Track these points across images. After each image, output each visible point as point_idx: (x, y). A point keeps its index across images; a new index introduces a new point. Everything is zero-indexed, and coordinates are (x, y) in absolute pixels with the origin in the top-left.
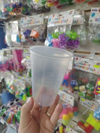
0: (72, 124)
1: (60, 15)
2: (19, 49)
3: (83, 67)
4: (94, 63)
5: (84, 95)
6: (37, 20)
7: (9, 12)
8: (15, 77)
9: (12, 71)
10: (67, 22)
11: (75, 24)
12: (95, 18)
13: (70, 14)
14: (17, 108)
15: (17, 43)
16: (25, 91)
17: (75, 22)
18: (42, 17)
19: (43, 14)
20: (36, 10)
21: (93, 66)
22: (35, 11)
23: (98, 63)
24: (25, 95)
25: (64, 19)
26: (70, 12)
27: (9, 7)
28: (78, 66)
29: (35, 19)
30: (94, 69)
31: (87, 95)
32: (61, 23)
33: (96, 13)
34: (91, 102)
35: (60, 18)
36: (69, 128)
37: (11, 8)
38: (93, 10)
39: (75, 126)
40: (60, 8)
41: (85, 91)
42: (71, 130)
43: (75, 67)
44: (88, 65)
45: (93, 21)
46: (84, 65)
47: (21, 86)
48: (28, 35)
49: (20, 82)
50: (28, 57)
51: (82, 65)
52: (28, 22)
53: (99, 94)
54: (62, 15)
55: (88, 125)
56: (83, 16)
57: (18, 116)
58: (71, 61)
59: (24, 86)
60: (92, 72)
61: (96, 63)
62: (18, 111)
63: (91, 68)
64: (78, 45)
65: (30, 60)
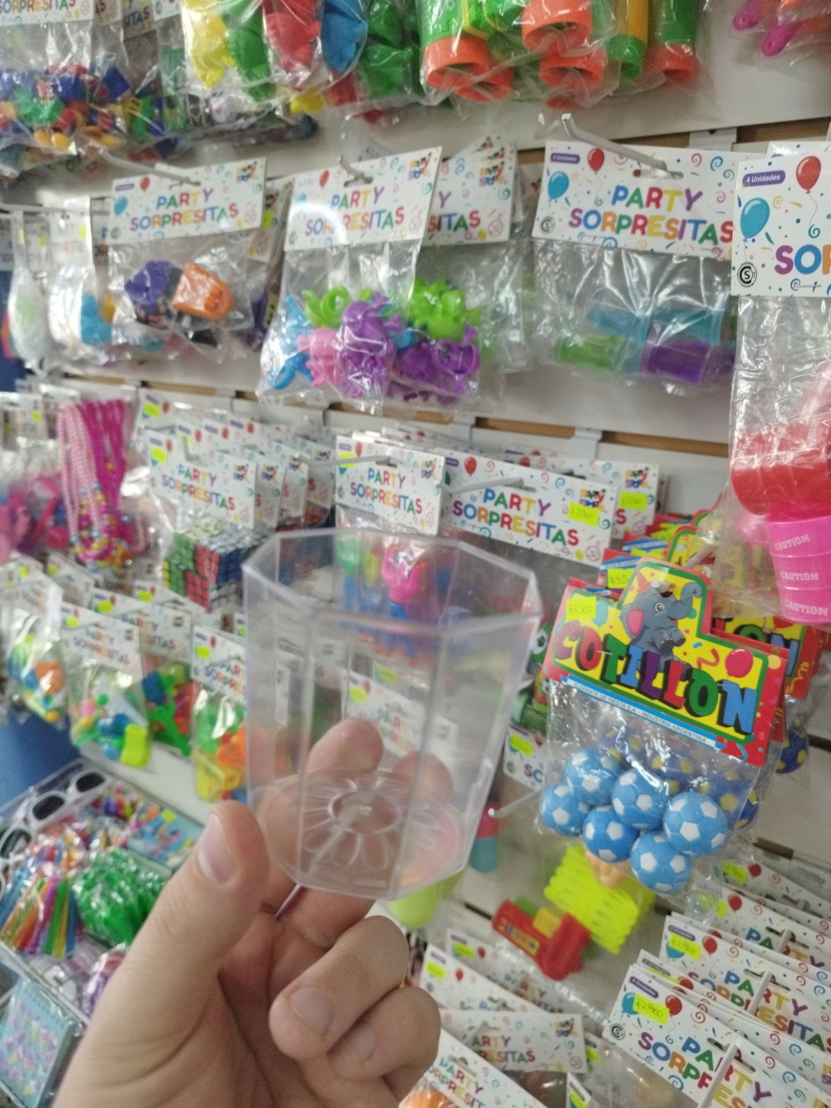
0: (469, 931)
1: (361, 178)
3: (506, 521)
4: (568, 492)
5: (517, 706)
6: (219, 200)
7: (32, 130)
8: (71, 597)
9: (55, 557)
10: (398, 222)
12: (571, 209)
13: (416, 174)
14: (87, 840)
15: (86, 351)
16: (140, 695)
17: (458, 226)
18: (253, 182)
19: (260, 162)
20: (218, 127)
21: (565, 512)
22: (211, 130)
23: (590, 494)
24: (137, 730)
25: (379, 207)
26: (418, 163)
27: (35, 93)
28: (478, 513)
29: (207, 194)
30: (571, 532)
31: (535, 705)
32: (362, 228)
33: (575, 175)
35: (361, 201)
36: (443, 961)
37: (47, 106)
38: (556, 158)
39: (489, 950)
40: (383, 121)
42: (460, 975)
43: (463, 517)
44: (537, 507)
45: (558, 224)
46: (515, 507)
47: (114, 664)
48: (160, 301)
49: (103, 632)
50: (162, 450)
51: (500, 509)
52: (163, 211)
53: (572, 678)
54: (369, 181)
55: (557, 922)
56: (508, 191)
57: (87, 894)
58: (431, 478)
59: (135, 659)
60: (562, 550)
61: (582, 495)
62: (93, 856)
63: (554, 527)
64: (470, 377)
65: (173, 472)
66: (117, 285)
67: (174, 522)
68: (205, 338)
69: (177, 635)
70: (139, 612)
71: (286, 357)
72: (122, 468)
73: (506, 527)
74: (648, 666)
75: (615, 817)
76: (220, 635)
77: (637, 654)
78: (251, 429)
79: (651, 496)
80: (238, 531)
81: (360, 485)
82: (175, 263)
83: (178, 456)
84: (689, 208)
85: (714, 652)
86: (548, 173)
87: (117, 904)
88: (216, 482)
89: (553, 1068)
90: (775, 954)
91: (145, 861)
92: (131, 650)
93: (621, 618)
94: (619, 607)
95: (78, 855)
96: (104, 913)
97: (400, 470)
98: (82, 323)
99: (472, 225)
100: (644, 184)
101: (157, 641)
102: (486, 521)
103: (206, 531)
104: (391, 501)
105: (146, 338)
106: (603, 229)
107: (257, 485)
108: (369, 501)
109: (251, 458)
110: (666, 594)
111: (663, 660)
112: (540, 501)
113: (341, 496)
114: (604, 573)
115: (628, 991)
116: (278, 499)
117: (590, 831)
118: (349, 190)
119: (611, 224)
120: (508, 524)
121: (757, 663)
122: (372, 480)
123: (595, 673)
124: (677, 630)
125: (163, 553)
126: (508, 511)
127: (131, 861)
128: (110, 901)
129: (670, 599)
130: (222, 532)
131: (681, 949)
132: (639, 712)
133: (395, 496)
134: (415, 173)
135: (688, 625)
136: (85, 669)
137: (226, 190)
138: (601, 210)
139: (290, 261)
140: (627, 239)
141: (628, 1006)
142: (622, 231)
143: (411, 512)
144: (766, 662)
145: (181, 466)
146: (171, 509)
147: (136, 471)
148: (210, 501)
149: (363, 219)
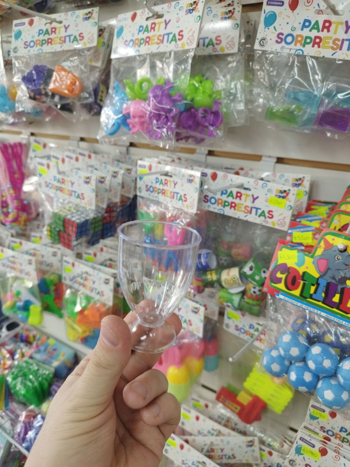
0: (201, 397)
1: (156, 15)
2: (12, 139)
3: (233, 206)
4: (269, 191)
5: (236, 299)
6: (73, 31)
10: (179, 40)
11: (209, 51)
12: (277, 33)
14: (12, 354)
15: (2, 116)
16: (37, 290)
17: (209, 44)
18: (92, 21)
21: (267, 201)
23: (281, 192)
24: (36, 307)
25: (167, 31)
26: (191, 4)
28: (217, 201)
29: (66, 28)
30: (270, 212)
31: (246, 299)
33: (281, 13)
34: (259, 324)
35: (156, 28)
36: (189, 412)
38: (270, 3)
39: (210, 405)
41: (239, 286)
42: (197, 418)
43: (209, 203)
44: (251, 198)
45: (269, 41)
46: (238, 199)
47: (23, 276)
48: (42, 87)
49: (16, 260)
50: (45, 168)
51: (230, 200)
52: (42, 37)
53: (282, 294)
54: (161, 16)
55: (250, 399)
56: (237, 24)
57: (14, 382)
58: (193, 183)
60: (264, 221)
61: (277, 192)
62: (16, 363)
63: (260, 209)
64: (217, 128)
65: (51, 180)
66: (17, 78)
67: (52, 206)
68: (66, 108)
69: (54, 261)
70: (35, 249)
71: (116, 117)
72: (23, 178)
73: (233, 209)
75: (308, 370)
76: (76, 261)
77: (323, 283)
78: (90, 157)
79: (306, 192)
80: (86, 210)
81: (151, 186)
82: (49, 66)
83: (53, 172)
84: (346, 32)
86: (265, 12)
87: (29, 386)
88: (74, 185)
89: (244, 462)
91: (41, 364)
93: (313, 263)
95: (9, 363)
96: (23, 392)
97: (174, 178)
99: (217, 44)
101: (44, 263)
102: (222, 206)
103: (70, 211)
104: (169, 195)
105: (34, 108)
106: (296, 45)
107: (96, 186)
108: (156, 194)
109: (92, 172)
110: (343, 251)
112: (253, 196)
113: (140, 192)
114: (291, 235)
115: (298, 444)
116: (107, 193)
117: (293, 376)
118: (149, 23)
119: (300, 42)
120: (234, 207)
122: (158, 184)
123: (297, 292)
125: (47, 221)
126: (234, 201)
127: (35, 365)
129: (345, 253)
130: (78, 211)
131: (317, 416)
132: (324, 314)
133: (171, 192)
134: (190, 10)
136: (8, 278)
137: (77, 26)
138: (295, 34)
139: (115, 64)
140: (309, 50)
141: (298, 451)
142: (306, 46)
143: (181, 201)
145: (55, 177)
146: (50, 199)
147: (30, 178)
148: (71, 195)
149: (158, 39)
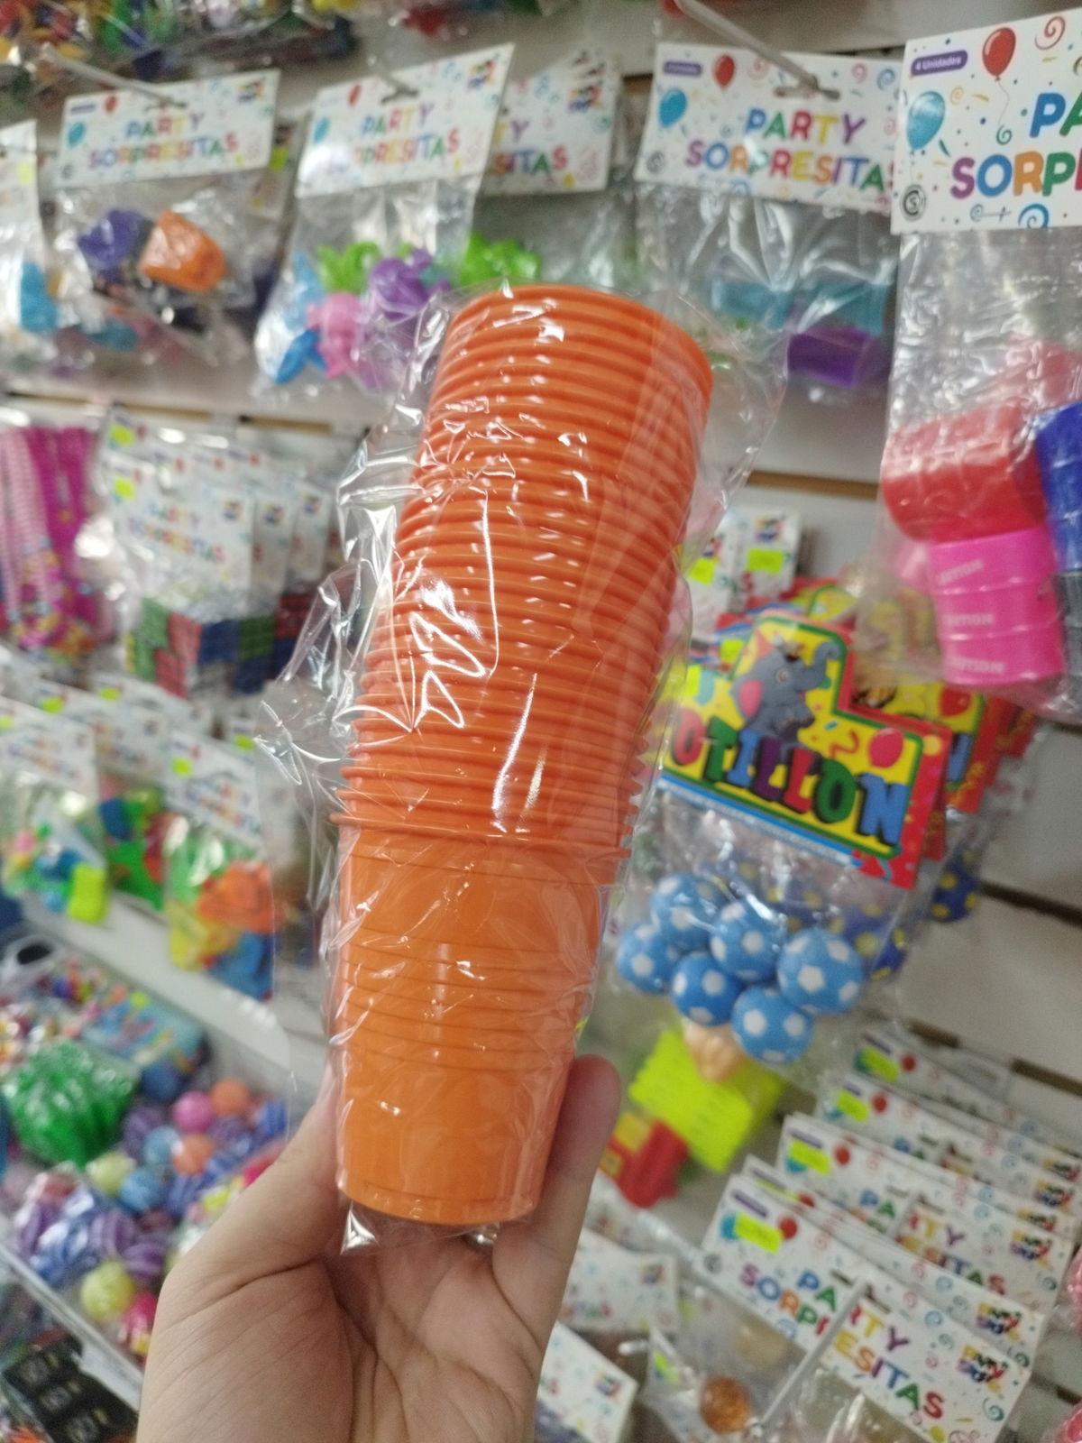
1: (404, 91)
2: (61, 417)
6: (211, 128)
11: (535, 183)
13: (476, 83)
14: (26, 1027)
15: (30, 342)
16: (97, 827)
17: (536, 168)
18: (258, 104)
19: (271, 78)
20: (217, 35)
22: (207, 39)
24: (91, 873)
25: (427, 129)
26: (480, 68)
29: (196, 119)
32: (402, 160)
35: (402, 123)
38: (669, 69)
47: (59, 780)
48: (125, 264)
49: (47, 737)
50: (127, 482)
52: (134, 141)
53: (663, 778)
54: (413, 93)
55: (645, 1132)
56: (607, 121)
57: (22, 1098)
59: (89, 774)
62: (34, 1048)
65: (143, 512)
66: (65, 242)
67: (143, 582)
68: (190, 321)
69: (149, 746)
70: (99, 714)
71: (292, 336)
72: (79, 517)
74: (765, 758)
75: (713, 964)
76: (206, 744)
77: (751, 741)
78: (255, 460)
79: (788, 553)
80: (228, 594)
82: (149, 214)
83: (149, 493)
84: (847, 139)
85: (854, 736)
86: (660, 90)
87: (61, 1109)
88: (200, 525)
89: (634, 1326)
90: (928, 1167)
91: (104, 1056)
92: (83, 760)
93: (732, 693)
94: (731, 678)
96: (43, 1121)
98: (23, 301)
99: (556, 167)
100: (790, 106)
101: (123, 754)
103: (186, 594)
105: (109, 321)
106: (731, 170)
107: (256, 530)
109: (249, 494)
110: (792, 659)
111: (784, 749)
114: (717, 648)
115: (729, 1209)
116: (285, 554)
117: (680, 984)
118: (390, 107)
119: (743, 163)
121: (910, 748)
123: (695, 769)
124: (805, 707)
125: (129, 622)
127: (86, 1055)
128: (52, 1107)
129: (798, 665)
130: (207, 595)
131: (804, 1161)
132: (751, 820)
134: (476, 81)
135: (820, 700)
136: (21, 790)
137: (222, 113)
138: (730, 143)
139: (306, 211)
140: (763, 183)
141: (728, 1230)
142: (757, 173)
144: (921, 746)
145: (153, 504)
146: (139, 565)
148: (191, 551)
149: (404, 148)
